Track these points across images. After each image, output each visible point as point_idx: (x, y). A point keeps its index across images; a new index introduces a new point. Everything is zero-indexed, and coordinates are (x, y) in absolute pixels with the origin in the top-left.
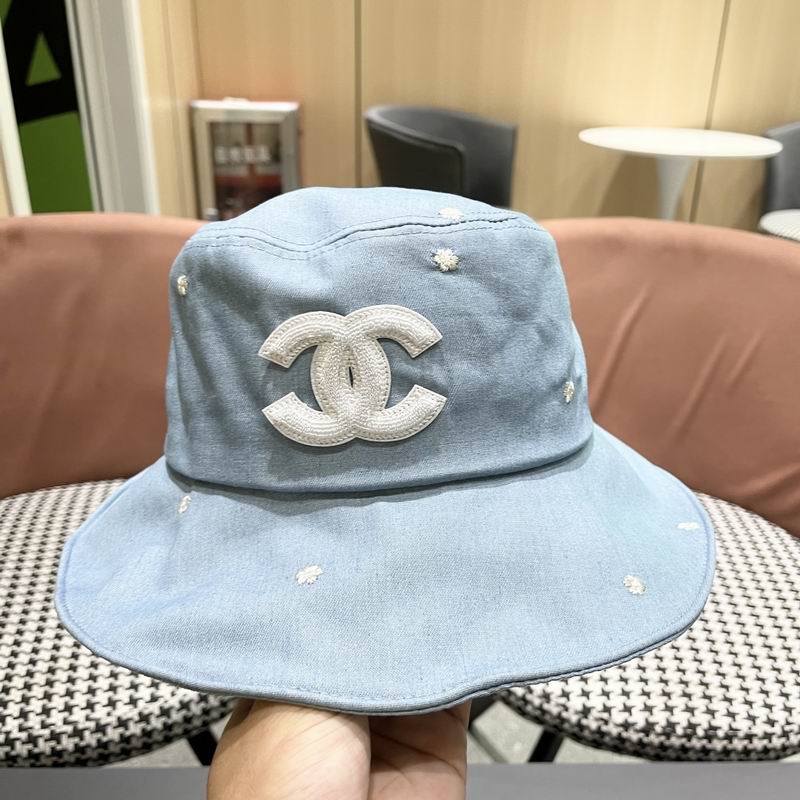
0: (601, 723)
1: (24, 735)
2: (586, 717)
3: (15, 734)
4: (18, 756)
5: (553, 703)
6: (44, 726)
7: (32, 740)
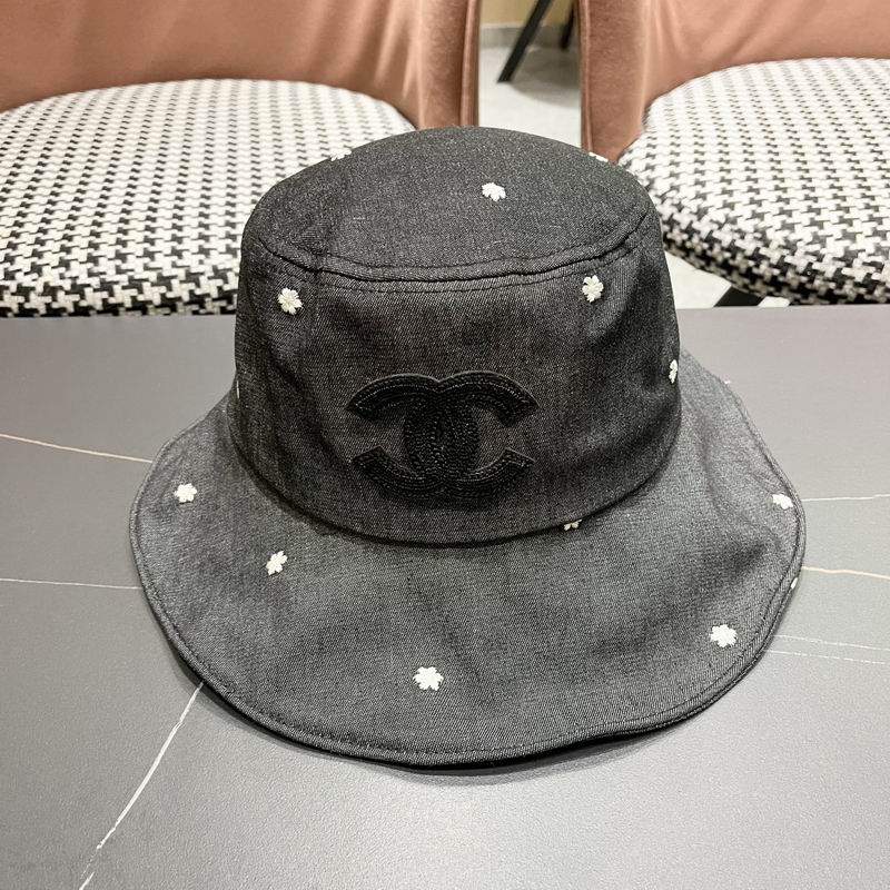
0: (872, 270)
1: (95, 282)
2: (849, 265)
3: (84, 279)
4: (90, 308)
5: (799, 253)
6: (119, 271)
7: (107, 287)
